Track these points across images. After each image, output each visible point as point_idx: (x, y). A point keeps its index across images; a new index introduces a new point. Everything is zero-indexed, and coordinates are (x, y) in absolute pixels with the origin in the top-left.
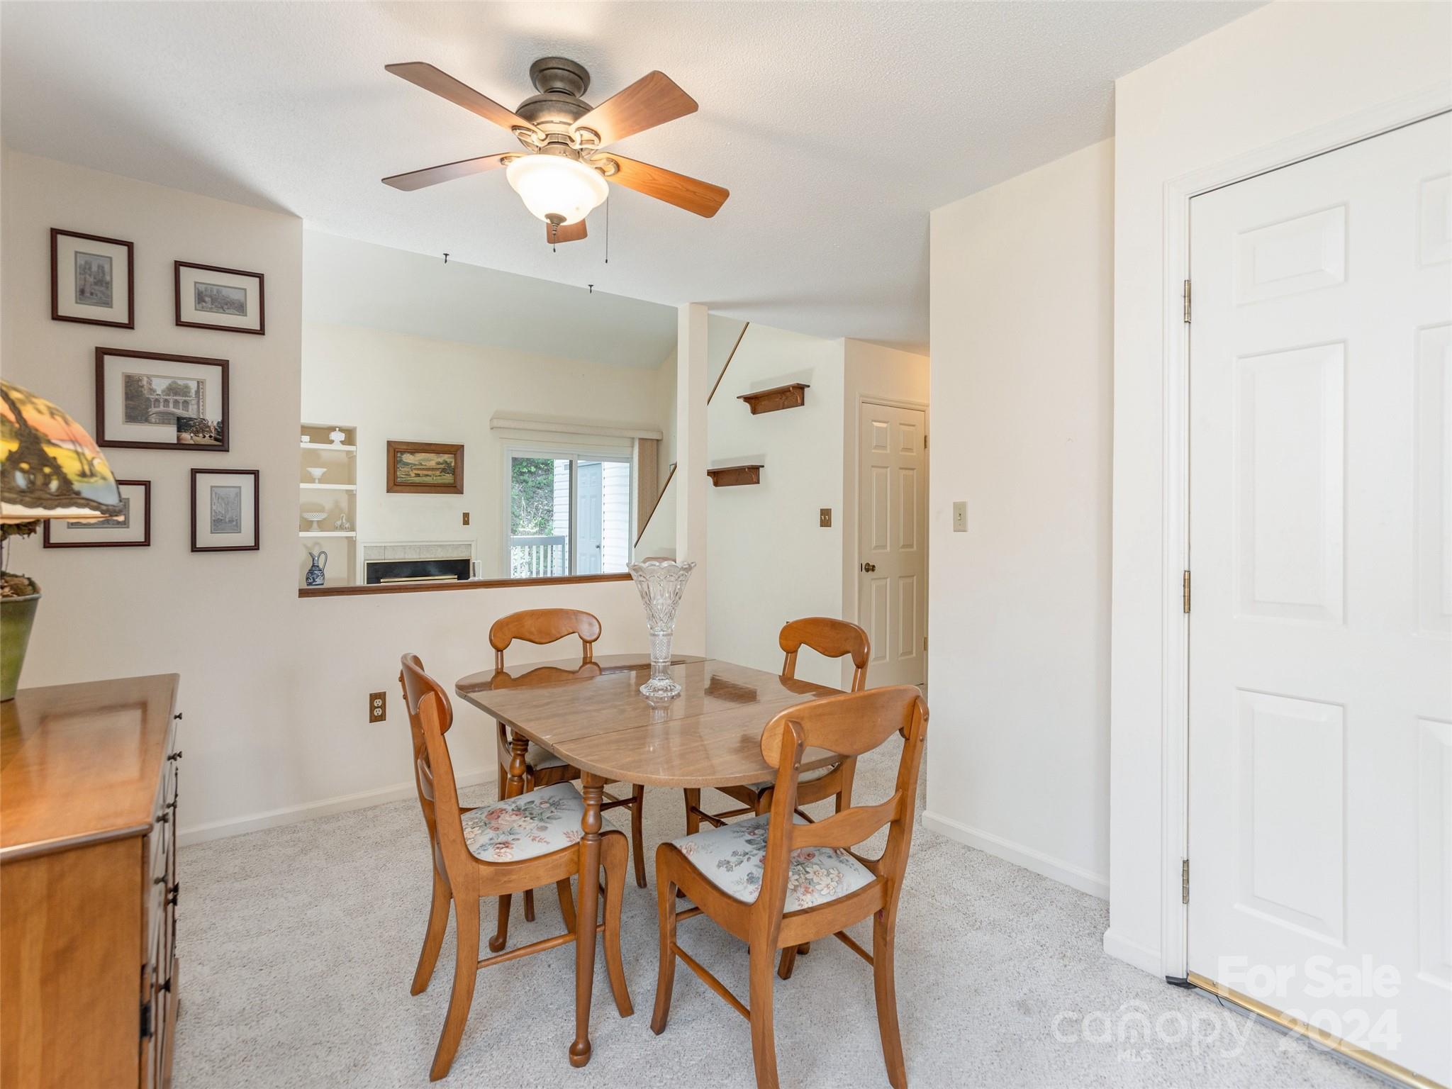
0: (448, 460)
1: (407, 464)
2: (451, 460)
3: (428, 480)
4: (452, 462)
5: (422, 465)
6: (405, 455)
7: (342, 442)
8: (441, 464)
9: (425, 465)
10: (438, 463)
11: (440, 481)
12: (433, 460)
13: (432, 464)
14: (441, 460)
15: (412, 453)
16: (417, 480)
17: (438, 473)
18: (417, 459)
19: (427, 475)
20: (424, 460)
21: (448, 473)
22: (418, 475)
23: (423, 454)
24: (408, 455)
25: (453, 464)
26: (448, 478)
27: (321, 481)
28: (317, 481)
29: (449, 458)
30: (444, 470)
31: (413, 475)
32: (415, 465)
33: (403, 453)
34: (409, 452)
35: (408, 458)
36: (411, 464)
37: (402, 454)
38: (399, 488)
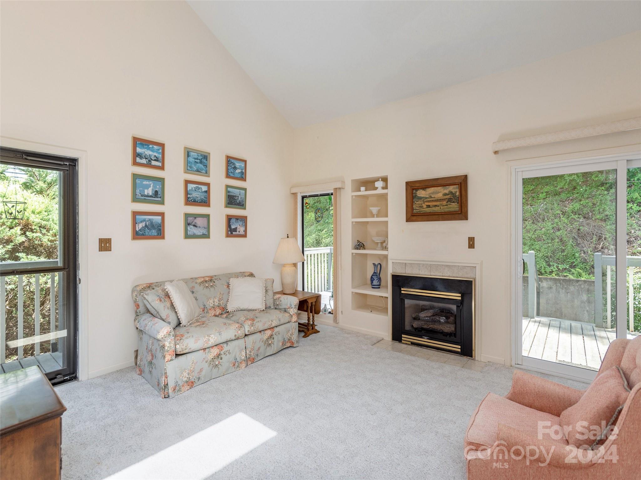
0: (453, 191)
1: (420, 198)
2: (456, 190)
3: (437, 209)
4: (456, 192)
5: (431, 197)
6: (418, 191)
7: (383, 188)
8: (447, 195)
9: (434, 197)
10: (445, 194)
11: (447, 210)
12: (440, 192)
13: (440, 195)
14: (447, 191)
15: (424, 188)
16: (428, 210)
17: (445, 203)
18: (427, 193)
19: (436, 206)
20: (433, 193)
21: (454, 202)
22: (428, 206)
23: (433, 188)
24: (421, 190)
25: (458, 194)
26: (454, 207)
27: (378, 216)
28: (375, 216)
29: (454, 188)
30: (450, 200)
31: (425, 206)
32: (426, 198)
33: (417, 189)
34: (421, 189)
35: (421, 193)
36: (423, 197)
37: (417, 191)
38: (414, 218)
